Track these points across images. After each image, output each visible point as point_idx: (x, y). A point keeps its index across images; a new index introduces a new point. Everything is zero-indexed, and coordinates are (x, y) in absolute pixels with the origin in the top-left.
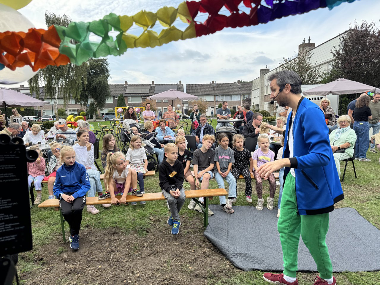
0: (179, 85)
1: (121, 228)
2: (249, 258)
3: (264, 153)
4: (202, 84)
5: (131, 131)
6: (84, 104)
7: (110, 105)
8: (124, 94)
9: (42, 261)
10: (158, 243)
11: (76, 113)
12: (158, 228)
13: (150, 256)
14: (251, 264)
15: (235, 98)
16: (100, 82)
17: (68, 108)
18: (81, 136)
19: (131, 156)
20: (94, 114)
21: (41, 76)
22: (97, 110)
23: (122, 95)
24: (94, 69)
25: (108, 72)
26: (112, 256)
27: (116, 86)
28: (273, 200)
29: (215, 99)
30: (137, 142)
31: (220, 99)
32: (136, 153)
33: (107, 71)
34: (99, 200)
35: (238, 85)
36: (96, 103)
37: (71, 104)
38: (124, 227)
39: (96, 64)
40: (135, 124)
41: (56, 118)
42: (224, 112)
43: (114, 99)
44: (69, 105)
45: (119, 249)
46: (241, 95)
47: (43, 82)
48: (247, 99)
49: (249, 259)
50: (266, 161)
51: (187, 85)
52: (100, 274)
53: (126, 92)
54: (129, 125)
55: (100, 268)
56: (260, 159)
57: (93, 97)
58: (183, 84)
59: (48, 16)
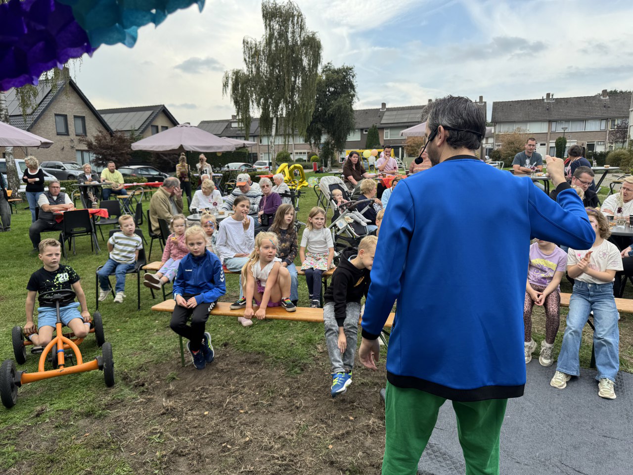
0: (478, 104)
1: (267, 356)
2: (436, 454)
3: (544, 252)
4: (524, 101)
5: (330, 197)
6: (315, 143)
7: (355, 144)
8: (378, 125)
9: (142, 388)
10: (307, 392)
11: (305, 158)
12: (321, 366)
13: (283, 411)
14: (436, 466)
15: (593, 126)
16: (340, 107)
17: (295, 149)
18: (238, 205)
19: (308, 240)
20: (330, 159)
21: (253, 102)
22: (334, 153)
23: (376, 126)
24: (331, 85)
25: (354, 90)
26: (228, 400)
27: (366, 112)
28: (550, 348)
29: (549, 128)
30: (317, 219)
31: (559, 128)
32: (316, 236)
33: (352, 87)
34: (232, 309)
35: (602, 100)
36: (333, 142)
37: (298, 143)
38: (272, 355)
39: (335, 76)
40: (341, 184)
41: (273, 165)
42: (528, 161)
43: (362, 135)
44: (296, 146)
45: (246, 390)
46: (607, 119)
47: (256, 111)
48: (619, 127)
49: (436, 456)
50: (547, 270)
51: (495, 104)
52: (199, 426)
53: (382, 122)
54: (328, 187)
55: (205, 416)
56: (534, 265)
57: (328, 133)
58: (485, 103)
59: (265, 6)
